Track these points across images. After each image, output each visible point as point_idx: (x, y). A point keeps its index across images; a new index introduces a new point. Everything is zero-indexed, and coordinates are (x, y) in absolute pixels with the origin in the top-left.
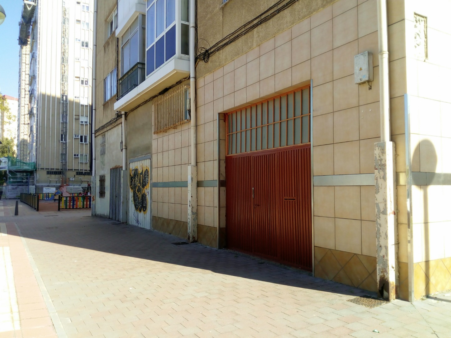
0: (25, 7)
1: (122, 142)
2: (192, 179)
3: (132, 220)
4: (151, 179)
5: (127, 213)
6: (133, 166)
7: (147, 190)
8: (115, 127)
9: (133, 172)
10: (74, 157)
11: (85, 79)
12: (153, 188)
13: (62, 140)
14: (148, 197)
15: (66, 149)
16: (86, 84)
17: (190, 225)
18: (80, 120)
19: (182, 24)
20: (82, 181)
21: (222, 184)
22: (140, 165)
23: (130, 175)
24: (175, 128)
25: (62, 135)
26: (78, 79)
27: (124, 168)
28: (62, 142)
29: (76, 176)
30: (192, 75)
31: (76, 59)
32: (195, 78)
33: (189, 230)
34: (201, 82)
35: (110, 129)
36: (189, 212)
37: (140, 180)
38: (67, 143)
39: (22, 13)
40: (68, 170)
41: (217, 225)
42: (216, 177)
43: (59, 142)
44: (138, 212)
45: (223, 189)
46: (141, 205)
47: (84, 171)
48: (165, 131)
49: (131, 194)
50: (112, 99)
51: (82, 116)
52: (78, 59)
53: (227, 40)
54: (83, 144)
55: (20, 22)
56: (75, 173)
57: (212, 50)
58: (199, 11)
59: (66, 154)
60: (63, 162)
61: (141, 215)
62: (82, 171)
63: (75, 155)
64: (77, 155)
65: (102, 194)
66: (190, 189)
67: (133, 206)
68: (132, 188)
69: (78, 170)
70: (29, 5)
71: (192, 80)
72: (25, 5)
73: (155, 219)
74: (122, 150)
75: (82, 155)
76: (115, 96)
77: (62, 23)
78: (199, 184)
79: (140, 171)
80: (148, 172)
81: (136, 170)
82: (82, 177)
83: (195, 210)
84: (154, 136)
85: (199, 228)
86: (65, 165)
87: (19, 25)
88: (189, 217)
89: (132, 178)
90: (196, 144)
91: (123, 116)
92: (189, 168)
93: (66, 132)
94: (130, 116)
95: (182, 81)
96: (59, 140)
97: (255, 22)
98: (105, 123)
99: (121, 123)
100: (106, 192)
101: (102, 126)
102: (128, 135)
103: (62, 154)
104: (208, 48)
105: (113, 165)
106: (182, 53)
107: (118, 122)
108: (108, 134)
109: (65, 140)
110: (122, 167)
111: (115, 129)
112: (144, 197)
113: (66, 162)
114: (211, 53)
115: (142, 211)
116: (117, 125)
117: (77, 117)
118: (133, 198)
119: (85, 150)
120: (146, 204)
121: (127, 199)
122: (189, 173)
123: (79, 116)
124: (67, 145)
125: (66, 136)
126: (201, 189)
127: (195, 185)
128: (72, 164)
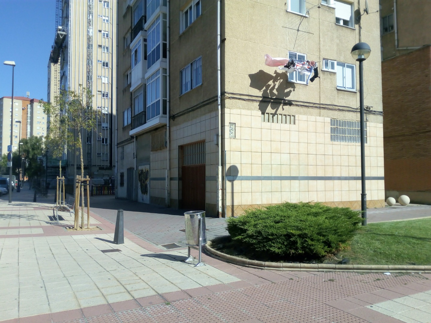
0: (58, 35)
1: (134, 154)
2: (168, 176)
3: (140, 200)
4: (150, 176)
5: (137, 195)
6: (140, 168)
7: (148, 182)
8: (130, 143)
9: (141, 171)
10: (97, 155)
11: (106, 92)
12: (151, 181)
13: (88, 142)
14: (148, 186)
15: (91, 149)
16: (106, 97)
17: (166, 199)
18: (102, 126)
19: (163, 99)
20: (104, 175)
21: (180, 179)
22: (144, 168)
23: (139, 173)
24: (161, 149)
25: (88, 138)
26: (100, 93)
27: (135, 169)
28: (88, 143)
29: (99, 171)
30: (168, 125)
31: (98, 77)
32: (169, 127)
33: (166, 202)
34: (172, 129)
35: (127, 144)
36: (166, 192)
37: (144, 176)
38: (92, 144)
39: (55, 39)
40: (93, 165)
41: (177, 198)
42: (177, 176)
43: (86, 144)
44: (143, 195)
45: (181, 182)
46: (145, 190)
47: (105, 167)
48: (156, 151)
49: (139, 184)
50: (128, 126)
51: (104, 122)
52: (100, 77)
53: (181, 113)
54: (104, 145)
55: (53, 46)
56: (98, 169)
57: (176, 116)
58: (171, 94)
59: (91, 153)
60: (88, 160)
61: (145, 196)
62: (103, 167)
63: (98, 154)
64: (100, 154)
65: (122, 184)
66: (167, 181)
67: (140, 191)
68: (140, 181)
69: (101, 166)
70: (62, 35)
71: (168, 128)
72: (58, 34)
73: (151, 198)
74: (134, 158)
75: (103, 154)
76: (129, 125)
77: (87, 48)
78: (171, 179)
79: (144, 171)
80: (148, 172)
81: (142, 170)
82: (103, 172)
83: (169, 192)
84: (151, 153)
85: (171, 201)
86: (91, 162)
87: (52, 48)
88: (166, 195)
89: (140, 175)
90: (170, 159)
91: (135, 138)
92: (166, 171)
93: (91, 135)
94: (139, 138)
95: (164, 126)
96: (86, 142)
97: (190, 109)
98: (123, 140)
99: (134, 142)
100: (124, 183)
101: (122, 142)
102: (137, 149)
103: (88, 153)
104: (174, 114)
105: (129, 167)
106: (163, 114)
107: (132, 141)
108: (125, 147)
109: (90, 142)
110: (134, 168)
111: (130, 145)
112: (146, 185)
113: (91, 160)
114: (176, 117)
115: (145, 194)
116: (132, 142)
117: (99, 123)
118: (140, 187)
119: (107, 149)
120: (147, 190)
121: (137, 187)
122: (166, 174)
123: (101, 122)
124: (91, 146)
125: (91, 138)
126: (172, 181)
127: (169, 179)
128: (96, 161)
